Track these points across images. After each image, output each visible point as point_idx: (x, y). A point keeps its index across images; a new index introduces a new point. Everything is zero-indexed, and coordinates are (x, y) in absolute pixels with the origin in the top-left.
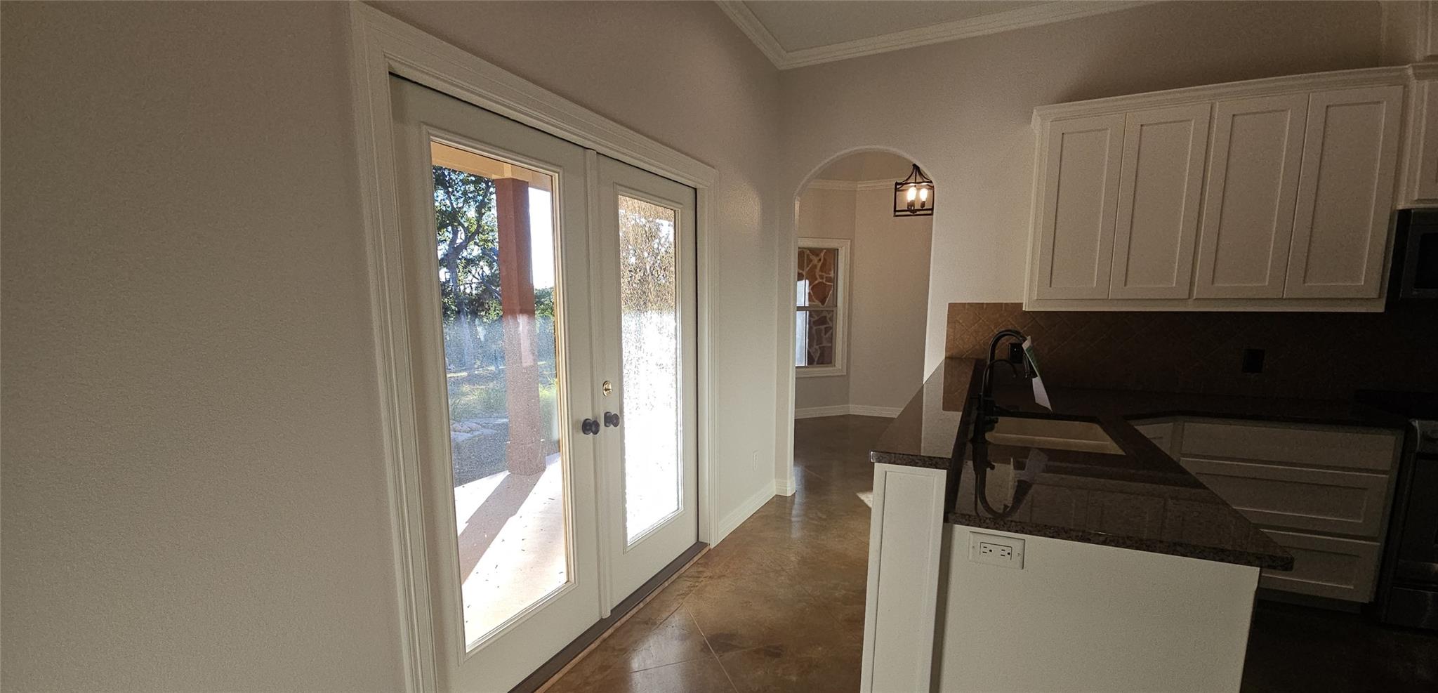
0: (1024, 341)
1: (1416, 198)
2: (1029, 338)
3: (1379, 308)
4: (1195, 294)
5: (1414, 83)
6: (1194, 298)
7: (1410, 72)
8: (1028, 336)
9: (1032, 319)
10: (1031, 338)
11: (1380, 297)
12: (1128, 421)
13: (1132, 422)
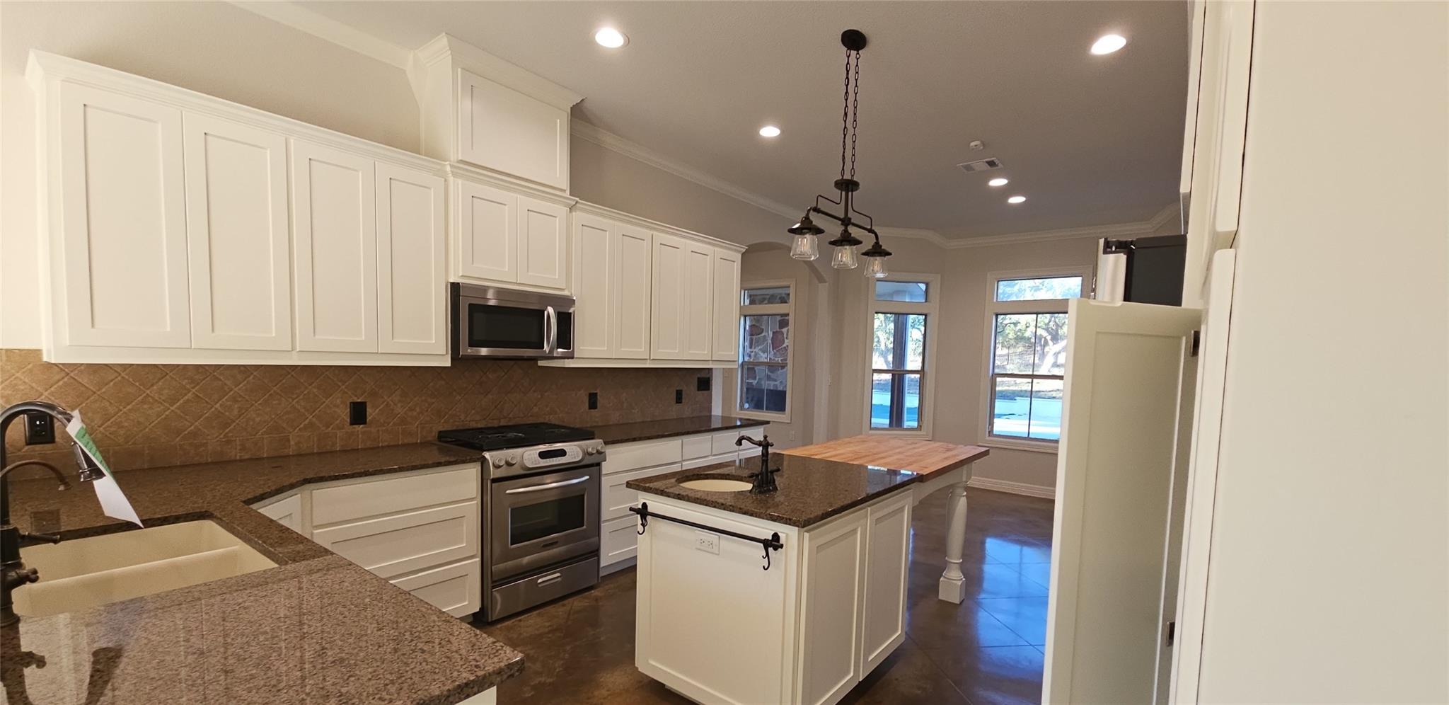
0: (69, 421)
1: (461, 275)
2: (76, 413)
3: (447, 363)
4: (298, 347)
5: (451, 179)
6: (298, 350)
7: (448, 169)
8: (73, 410)
9: (63, 374)
10: (81, 413)
11: (447, 353)
12: (251, 506)
13: (254, 506)
